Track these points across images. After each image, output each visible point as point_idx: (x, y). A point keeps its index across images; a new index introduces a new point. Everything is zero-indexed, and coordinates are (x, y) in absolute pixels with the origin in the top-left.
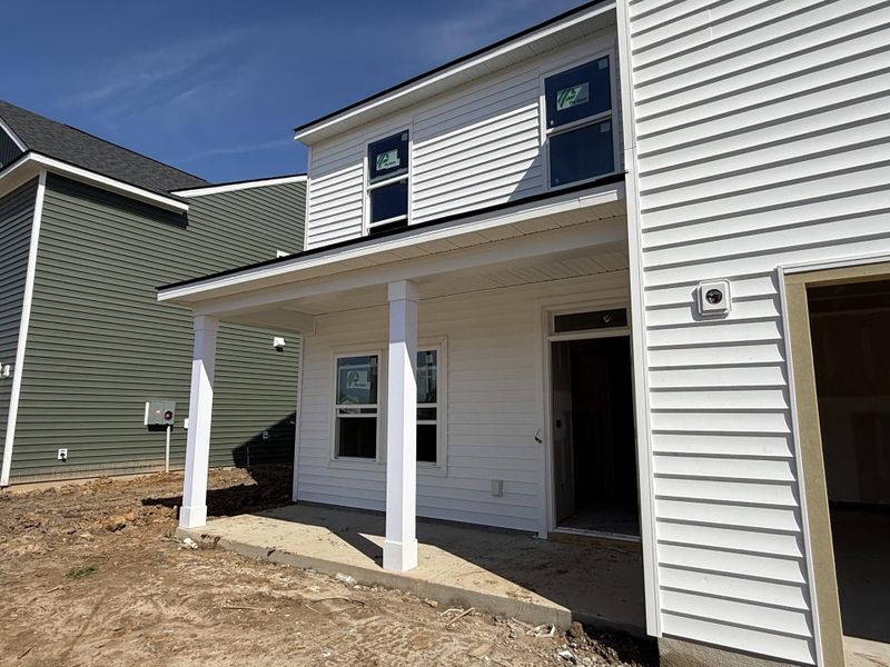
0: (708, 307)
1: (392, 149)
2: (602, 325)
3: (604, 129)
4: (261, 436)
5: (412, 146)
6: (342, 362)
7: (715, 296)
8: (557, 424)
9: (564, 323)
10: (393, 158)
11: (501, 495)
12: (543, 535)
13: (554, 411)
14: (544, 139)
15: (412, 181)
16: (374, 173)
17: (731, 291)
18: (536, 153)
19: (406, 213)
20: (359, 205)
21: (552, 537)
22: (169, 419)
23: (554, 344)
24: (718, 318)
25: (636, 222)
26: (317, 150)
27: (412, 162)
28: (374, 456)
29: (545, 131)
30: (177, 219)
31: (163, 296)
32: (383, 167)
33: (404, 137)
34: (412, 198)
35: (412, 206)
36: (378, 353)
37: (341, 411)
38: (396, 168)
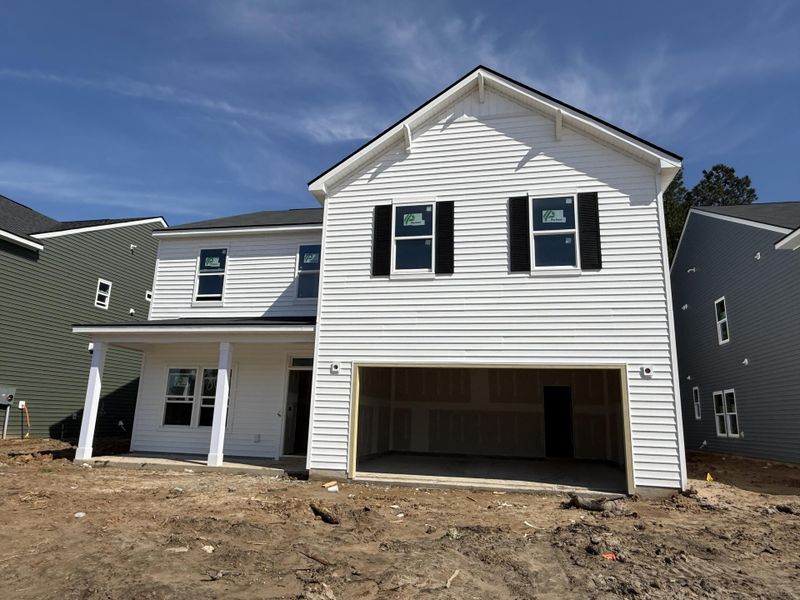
0: (334, 370)
1: (216, 256)
4: (71, 417)
5: (227, 258)
7: (336, 367)
8: (289, 409)
9: (295, 362)
10: (216, 262)
11: (259, 441)
12: (277, 459)
13: (288, 403)
14: (296, 275)
15: (226, 277)
16: (202, 267)
17: (341, 366)
18: (292, 280)
19: (221, 293)
20: (192, 283)
21: (280, 459)
22: (10, 400)
23: (291, 372)
24: (336, 374)
25: (318, 340)
26: (165, 242)
27: (227, 267)
28: (189, 424)
29: (297, 271)
30: (32, 254)
31: (76, 330)
32: (209, 264)
33: (224, 252)
34: (225, 286)
35: (225, 291)
36: (197, 368)
37: (169, 399)
38: (217, 268)
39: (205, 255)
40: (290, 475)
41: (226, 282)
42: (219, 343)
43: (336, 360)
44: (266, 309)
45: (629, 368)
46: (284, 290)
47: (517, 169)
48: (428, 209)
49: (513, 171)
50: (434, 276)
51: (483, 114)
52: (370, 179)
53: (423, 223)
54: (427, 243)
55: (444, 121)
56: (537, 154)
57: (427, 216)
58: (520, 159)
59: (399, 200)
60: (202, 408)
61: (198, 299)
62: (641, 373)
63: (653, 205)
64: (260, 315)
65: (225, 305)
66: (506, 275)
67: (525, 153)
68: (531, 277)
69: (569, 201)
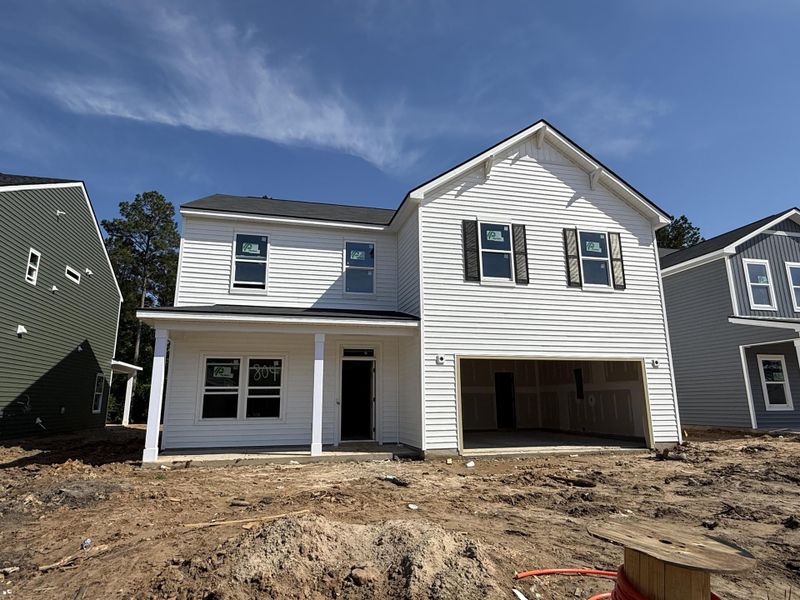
1: (255, 243)
2: (363, 355)
3: (370, 273)
5: (269, 246)
6: (209, 361)
7: (442, 359)
9: (347, 353)
10: (255, 248)
14: (344, 269)
15: (269, 266)
16: (239, 252)
18: (340, 274)
19: (264, 281)
20: (227, 268)
23: (344, 361)
24: (441, 364)
27: (269, 256)
28: (235, 416)
29: (345, 267)
32: (247, 251)
33: (264, 240)
34: (268, 275)
35: (267, 280)
36: (241, 358)
37: (207, 390)
38: (257, 255)
39: (242, 240)
40: (401, 457)
41: (268, 270)
42: (314, 335)
43: (441, 353)
44: (315, 301)
45: (646, 361)
46: (332, 283)
47: (567, 206)
48: (506, 229)
49: (564, 208)
50: (514, 285)
51: (541, 158)
52: (456, 196)
53: (502, 240)
54: (506, 257)
55: (512, 157)
56: (580, 198)
57: (506, 235)
58: (568, 199)
59: (484, 217)
60: (248, 399)
61: (235, 285)
62: (653, 365)
63: (651, 247)
64: (309, 306)
65: (269, 294)
66: (565, 288)
67: (572, 195)
68: (583, 291)
69: (602, 237)
